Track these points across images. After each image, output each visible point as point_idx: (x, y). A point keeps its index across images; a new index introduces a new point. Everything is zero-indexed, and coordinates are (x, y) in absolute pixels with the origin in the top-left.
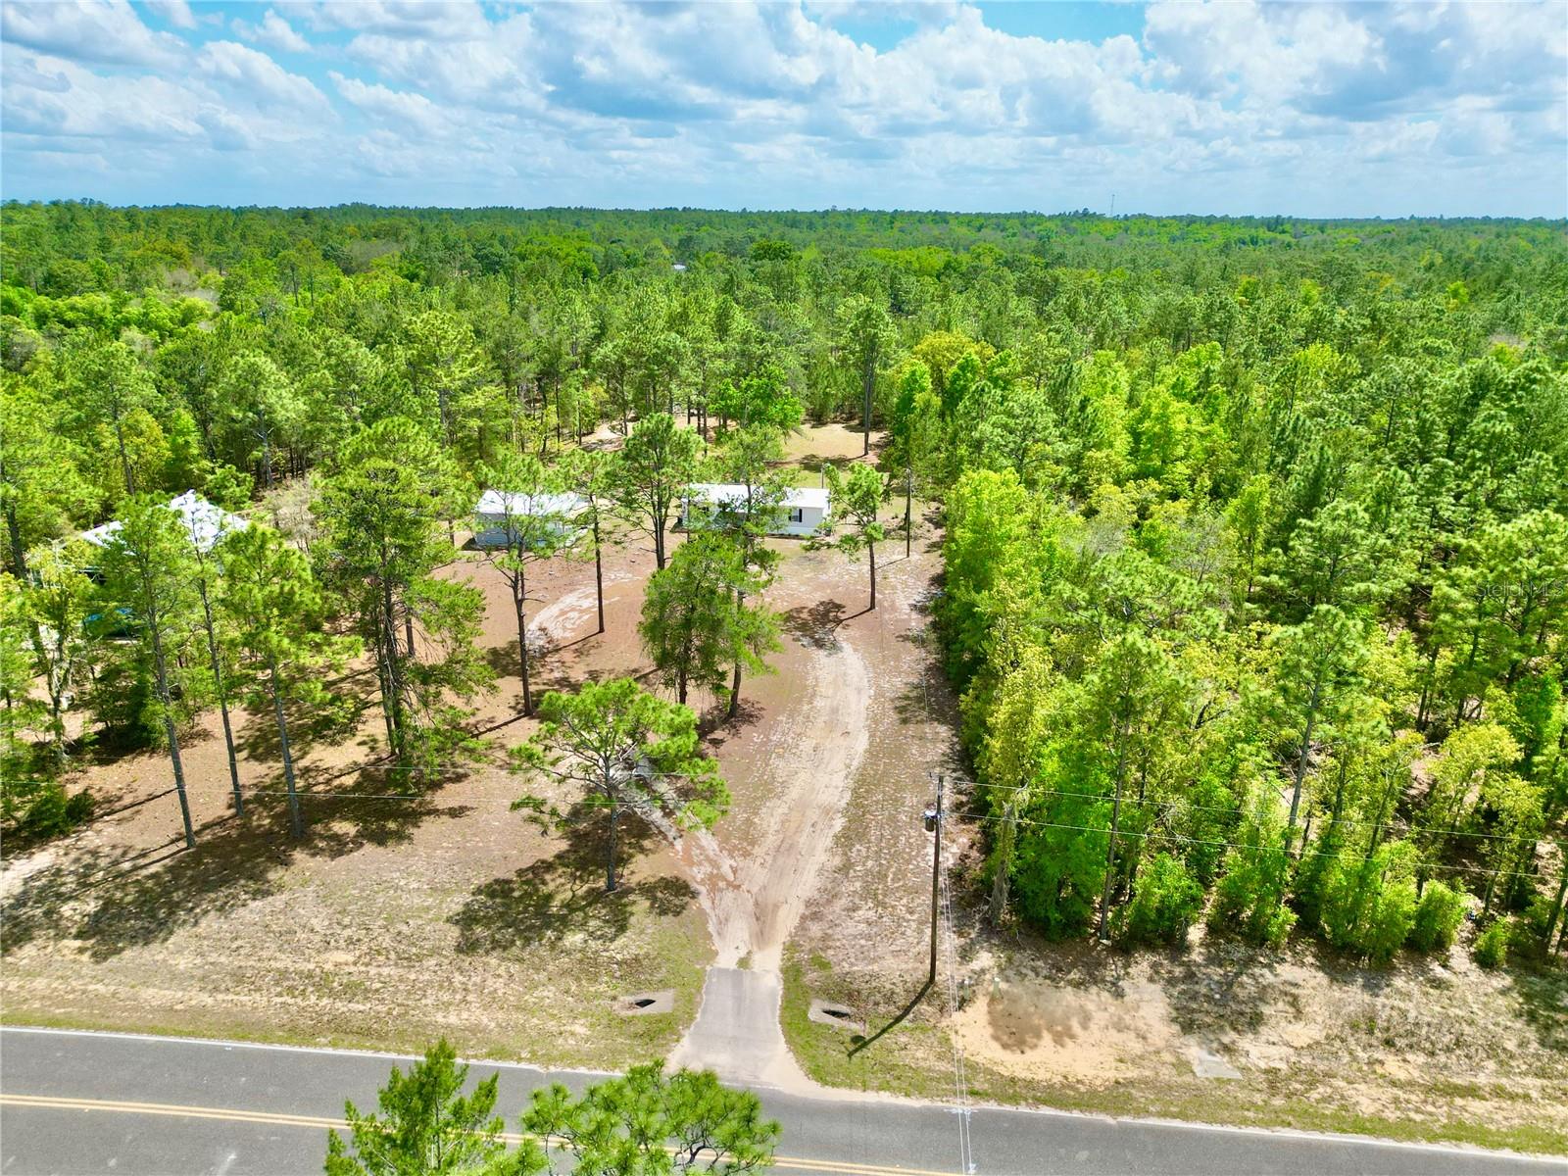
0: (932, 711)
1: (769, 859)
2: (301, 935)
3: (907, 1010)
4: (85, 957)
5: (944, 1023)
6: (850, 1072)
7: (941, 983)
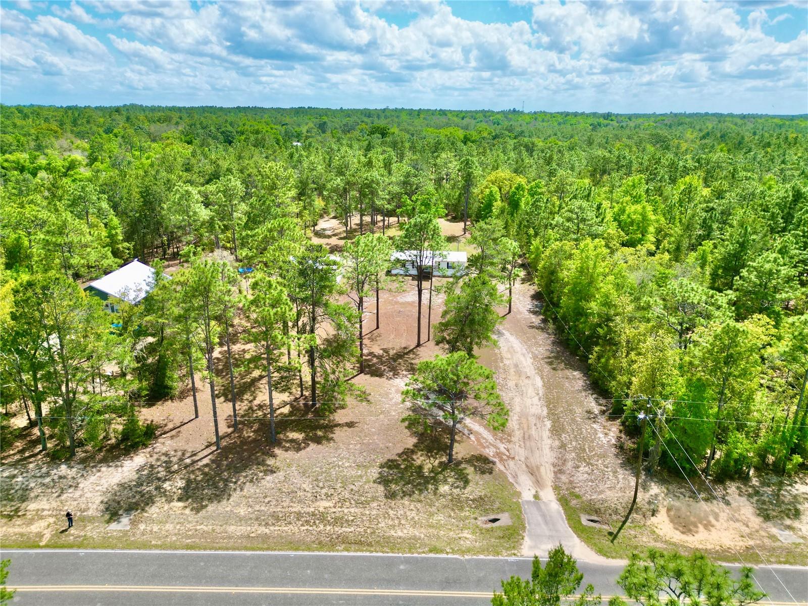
0: (565, 364)
1: (522, 443)
2: (300, 493)
3: (627, 518)
4: (187, 511)
5: (648, 523)
6: (617, 551)
7: (639, 502)
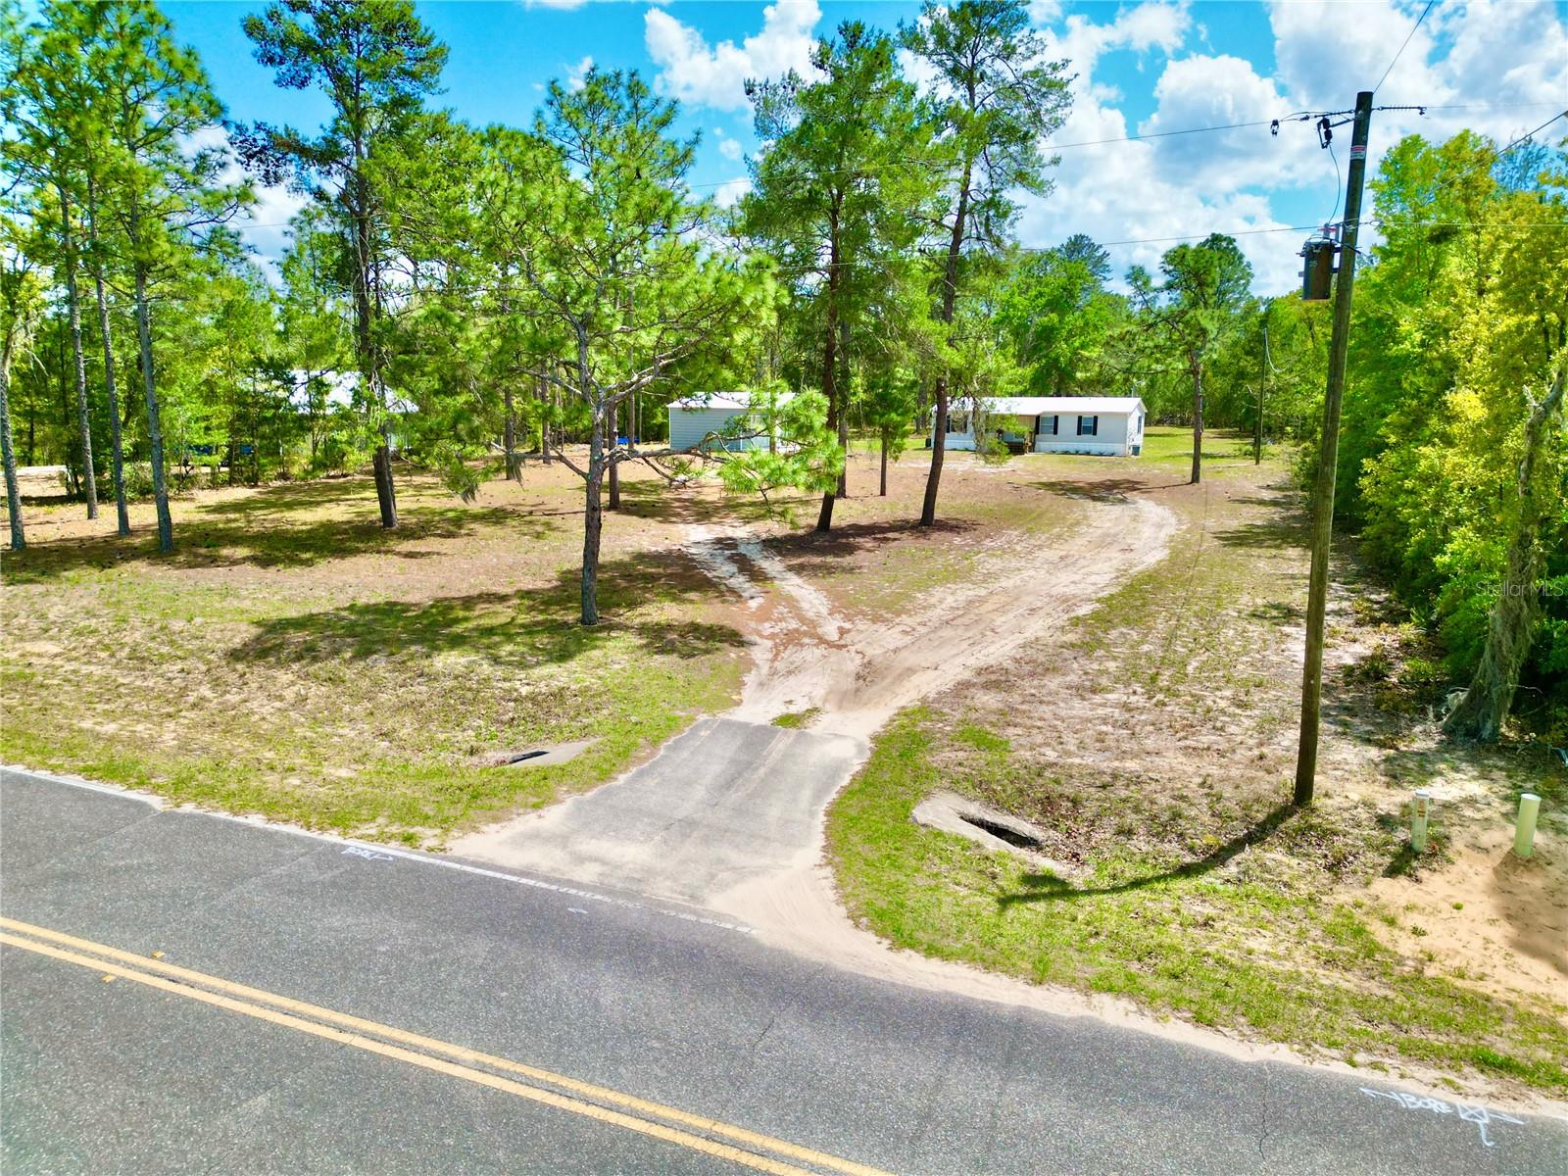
6: (1001, 935)
7: (1330, 810)
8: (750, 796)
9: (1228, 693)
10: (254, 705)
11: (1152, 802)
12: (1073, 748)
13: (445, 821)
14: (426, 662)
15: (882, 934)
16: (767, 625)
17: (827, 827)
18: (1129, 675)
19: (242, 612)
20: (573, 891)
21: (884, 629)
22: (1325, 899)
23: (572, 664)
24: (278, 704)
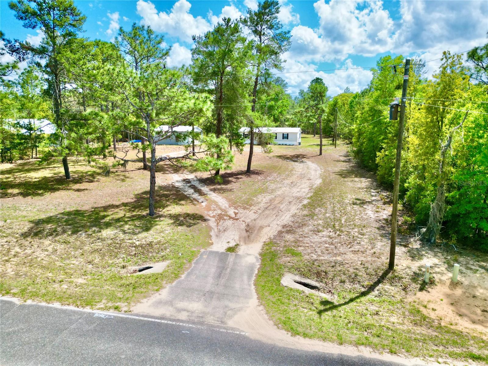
5: (410, 299)
6: (323, 326)
7: (399, 270)
8: (228, 280)
9: (356, 230)
10: (37, 254)
11: (348, 271)
12: (320, 254)
13: (127, 299)
14: (99, 234)
15: (287, 330)
16: (211, 212)
17: (256, 290)
18: (327, 225)
19: (25, 217)
20: (181, 324)
21: (248, 212)
22: (405, 300)
23: (151, 232)
24: (46, 253)
